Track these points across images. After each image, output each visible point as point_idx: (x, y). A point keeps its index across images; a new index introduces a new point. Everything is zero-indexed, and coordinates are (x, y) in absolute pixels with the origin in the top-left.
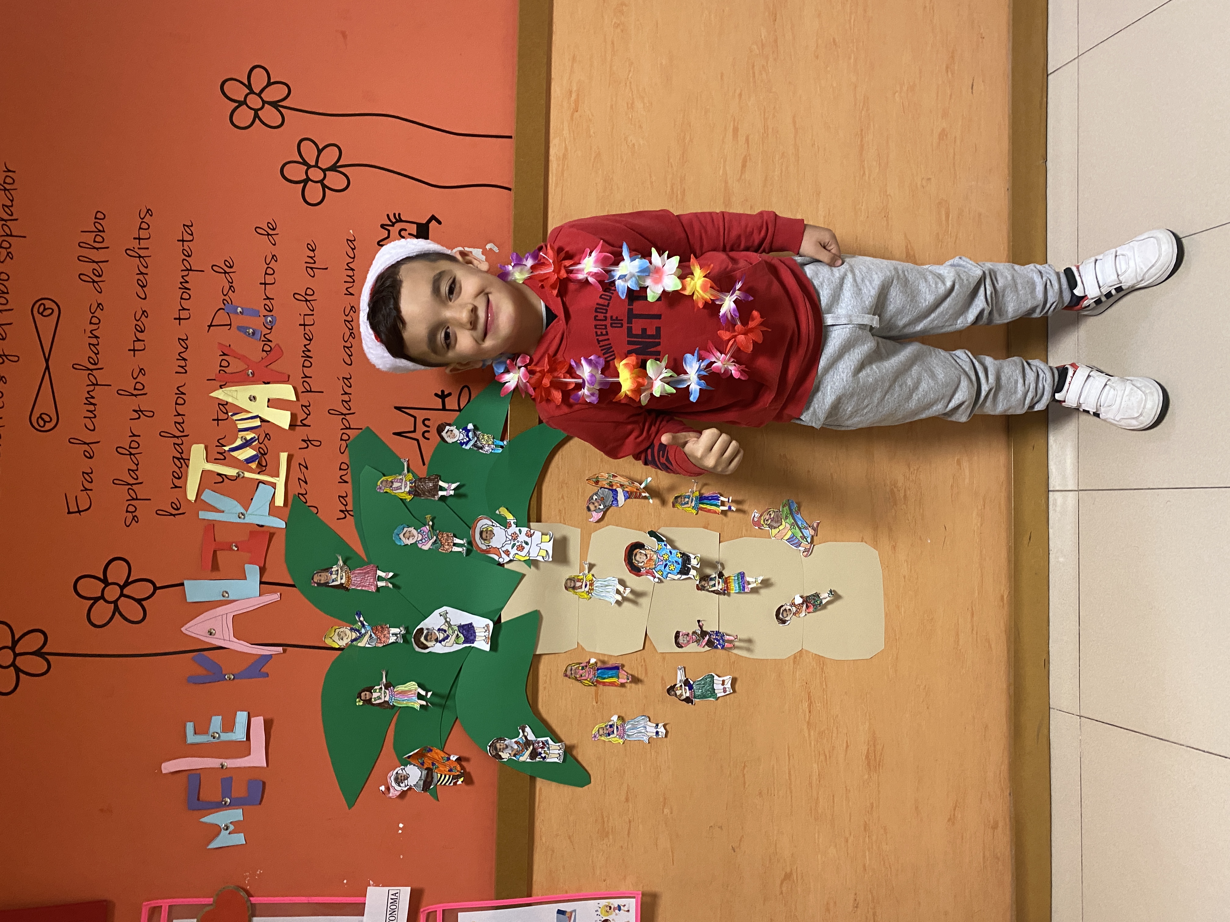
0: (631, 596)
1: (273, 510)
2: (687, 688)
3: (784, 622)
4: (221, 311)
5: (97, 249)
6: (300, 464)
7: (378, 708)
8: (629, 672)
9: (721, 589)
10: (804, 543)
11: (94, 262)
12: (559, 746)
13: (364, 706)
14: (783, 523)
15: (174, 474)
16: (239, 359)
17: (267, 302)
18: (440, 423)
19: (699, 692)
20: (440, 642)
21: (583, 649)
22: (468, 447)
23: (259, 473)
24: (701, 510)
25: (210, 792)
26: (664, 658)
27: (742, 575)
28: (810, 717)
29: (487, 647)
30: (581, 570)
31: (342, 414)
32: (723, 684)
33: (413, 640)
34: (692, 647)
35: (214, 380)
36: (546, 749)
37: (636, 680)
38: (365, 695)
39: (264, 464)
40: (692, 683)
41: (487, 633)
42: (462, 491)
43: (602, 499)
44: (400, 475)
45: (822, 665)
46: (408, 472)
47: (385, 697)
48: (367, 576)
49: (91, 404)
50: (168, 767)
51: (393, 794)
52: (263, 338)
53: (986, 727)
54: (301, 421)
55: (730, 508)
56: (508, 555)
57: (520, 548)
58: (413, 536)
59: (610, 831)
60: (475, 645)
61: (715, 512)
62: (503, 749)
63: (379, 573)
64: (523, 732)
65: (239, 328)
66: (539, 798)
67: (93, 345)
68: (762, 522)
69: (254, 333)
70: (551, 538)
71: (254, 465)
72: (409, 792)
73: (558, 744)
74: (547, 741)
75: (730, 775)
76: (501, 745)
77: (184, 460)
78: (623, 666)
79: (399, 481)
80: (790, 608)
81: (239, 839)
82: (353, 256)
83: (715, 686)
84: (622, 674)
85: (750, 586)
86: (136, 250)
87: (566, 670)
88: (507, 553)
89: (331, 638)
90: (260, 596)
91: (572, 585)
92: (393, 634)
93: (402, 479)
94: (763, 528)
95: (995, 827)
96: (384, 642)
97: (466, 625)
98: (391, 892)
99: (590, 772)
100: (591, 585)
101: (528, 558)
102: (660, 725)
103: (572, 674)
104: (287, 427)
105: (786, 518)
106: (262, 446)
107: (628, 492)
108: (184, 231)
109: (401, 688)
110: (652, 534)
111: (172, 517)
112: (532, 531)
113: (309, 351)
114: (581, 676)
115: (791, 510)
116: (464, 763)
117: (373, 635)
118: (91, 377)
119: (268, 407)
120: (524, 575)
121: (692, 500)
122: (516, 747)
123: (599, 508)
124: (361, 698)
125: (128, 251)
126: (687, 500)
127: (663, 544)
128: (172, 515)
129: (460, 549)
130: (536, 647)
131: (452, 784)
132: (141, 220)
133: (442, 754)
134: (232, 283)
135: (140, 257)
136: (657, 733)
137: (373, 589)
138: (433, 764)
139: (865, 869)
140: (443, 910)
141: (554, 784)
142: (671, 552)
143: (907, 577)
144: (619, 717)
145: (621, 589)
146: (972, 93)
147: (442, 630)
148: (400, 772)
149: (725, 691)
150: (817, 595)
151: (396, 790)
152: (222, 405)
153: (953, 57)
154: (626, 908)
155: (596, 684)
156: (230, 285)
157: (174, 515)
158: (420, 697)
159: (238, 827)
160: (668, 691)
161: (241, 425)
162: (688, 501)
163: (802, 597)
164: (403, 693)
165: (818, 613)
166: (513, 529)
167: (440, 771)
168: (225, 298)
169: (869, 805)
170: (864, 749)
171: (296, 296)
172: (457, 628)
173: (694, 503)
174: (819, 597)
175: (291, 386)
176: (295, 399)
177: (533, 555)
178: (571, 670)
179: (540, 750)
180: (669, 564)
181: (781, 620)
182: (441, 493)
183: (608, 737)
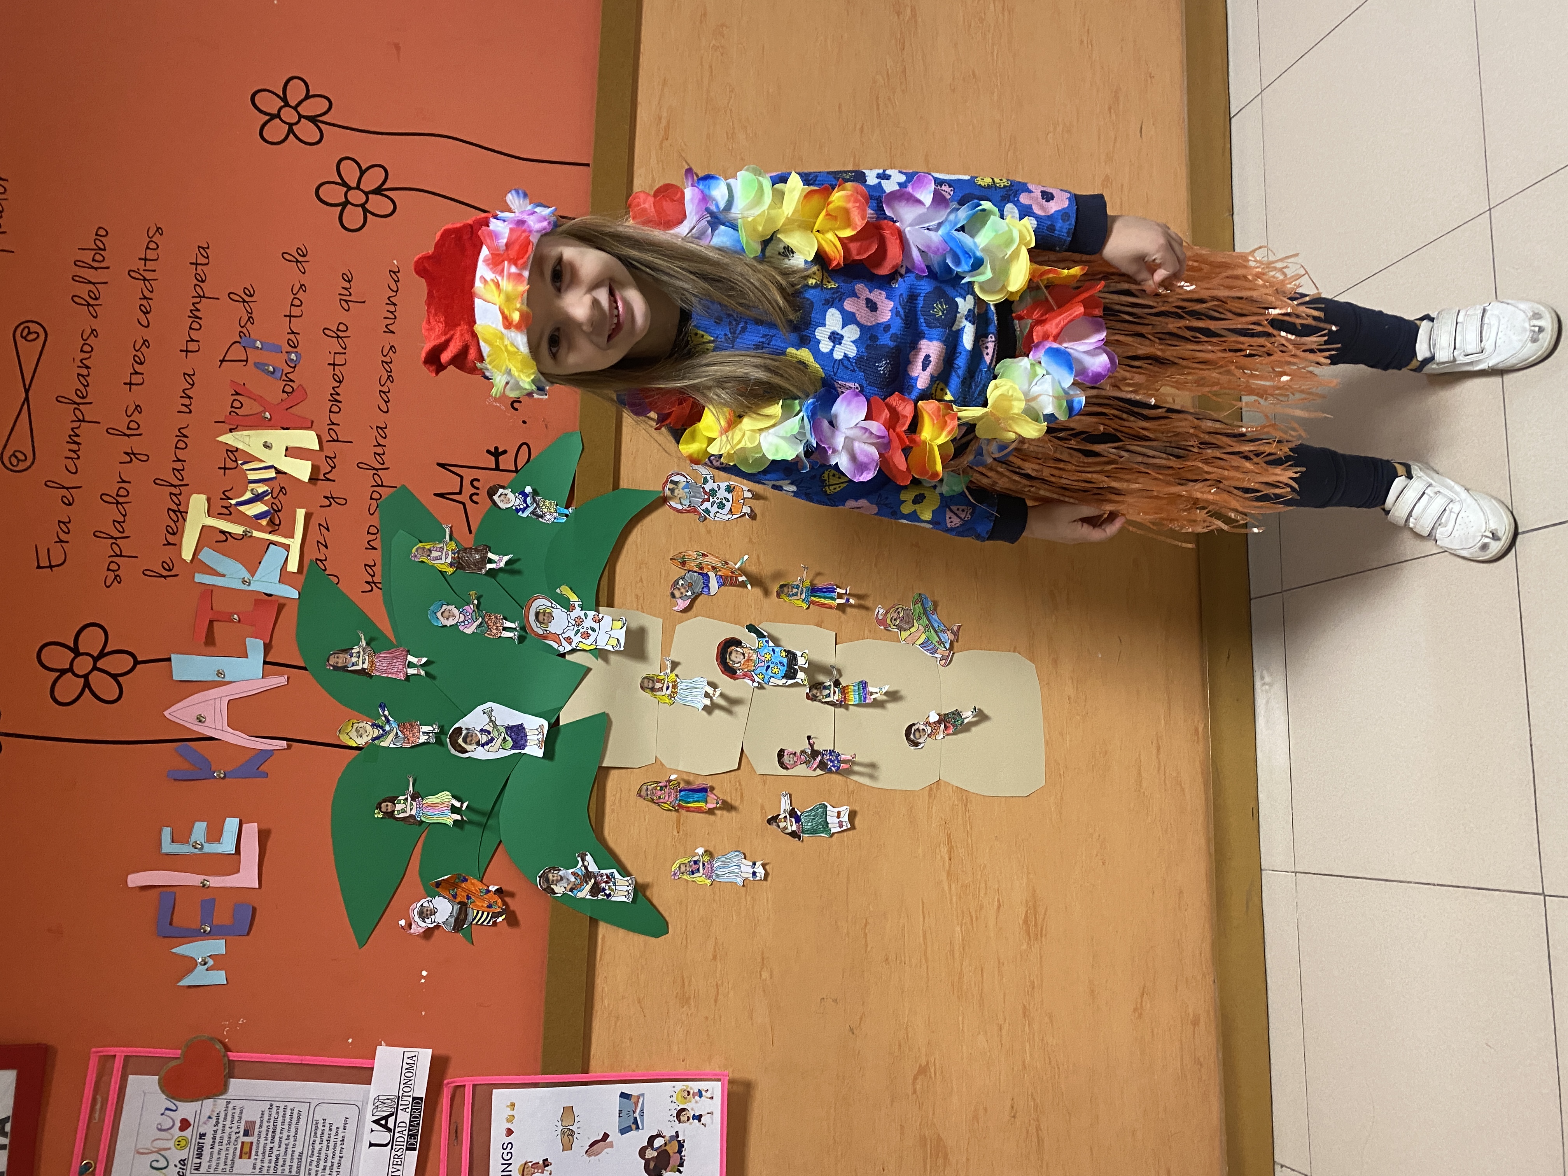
0: (722, 702)
1: (285, 577)
2: (793, 820)
3: (916, 744)
4: (237, 344)
5: (96, 269)
6: (320, 525)
7: (402, 823)
8: (719, 796)
9: (837, 701)
10: (941, 649)
11: (90, 282)
12: (627, 881)
13: (384, 820)
14: (916, 624)
15: (169, 528)
16: (255, 400)
17: (292, 337)
18: (492, 485)
19: (808, 826)
20: (483, 746)
21: (662, 765)
22: (525, 515)
23: (270, 533)
24: (813, 604)
25: (186, 916)
26: (765, 783)
27: (864, 685)
28: (950, 867)
29: (540, 753)
30: (663, 668)
31: (374, 469)
32: (838, 817)
33: (448, 740)
34: (801, 770)
35: (224, 422)
36: (611, 884)
37: (727, 807)
38: (387, 806)
39: (277, 522)
40: (799, 813)
41: (540, 736)
42: (516, 566)
43: (690, 585)
44: (440, 542)
45: (965, 801)
46: (451, 539)
47: (411, 810)
48: (395, 661)
49: (75, 443)
50: (136, 880)
51: (414, 930)
52: (284, 378)
53: (1181, 892)
54: (324, 475)
55: (848, 600)
56: (570, 643)
57: (585, 635)
58: (454, 616)
59: (692, 996)
60: (526, 751)
61: (830, 607)
62: (558, 881)
63: (410, 658)
64: (583, 860)
65: (256, 365)
66: (602, 948)
67: (83, 376)
68: (888, 621)
69: (273, 373)
70: (624, 625)
71: (264, 522)
72: (436, 932)
73: (626, 879)
74: (612, 874)
75: (848, 933)
76: (554, 876)
77: (181, 512)
78: (712, 789)
79: (438, 549)
80: (924, 728)
81: (219, 977)
82: (396, 289)
83: (829, 819)
84: (711, 797)
85: (873, 697)
86: (141, 272)
87: (640, 790)
88: (569, 640)
89: (347, 734)
90: (263, 677)
91: (650, 685)
92: (424, 733)
93: (442, 548)
94: (890, 628)
95: (1195, 1023)
96: (413, 742)
97: (515, 726)
98: (407, 1055)
99: (667, 919)
100: (674, 687)
101: (594, 647)
102: (758, 864)
103: (647, 794)
104: (306, 480)
105: (919, 618)
106: (276, 501)
107: (721, 576)
108: (199, 254)
109: (431, 799)
110: (751, 628)
111: (163, 579)
112: (601, 616)
113: (338, 394)
114: (660, 797)
115: (925, 609)
116: (507, 899)
117: (400, 734)
118: (77, 412)
119: (285, 456)
120: (589, 670)
121: (802, 591)
122: (573, 879)
123: (686, 595)
124: (380, 810)
125: (131, 273)
126: (795, 590)
127: (764, 640)
128: (162, 576)
129: (510, 635)
130: (602, 757)
131: (491, 923)
132: (149, 239)
133: (479, 885)
134: (251, 313)
135: (145, 279)
136: (754, 873)
137: (402, 677)
138: (468, 898)
139: (1025, 1068)
140: (474, 1086)
141: (621, 932)
142: (773, 651)
143: (1072, 697)
144: (705, 851)
145: (710, 691)
146: (1141, 136)
147: (486, 731)
148: (426, 904)
149: (841, 826)
150: (957, 713)
151: (420, 926)
152: (231, 451)
153: (1116, 97)
154: (709, 1095)
155: (677, 809)
156: (249, 315)
157: (165, 577)
158: (454, 810)
159: (218, 962)
160: (769, 821)
161: (252, 476)
162: (797, 592)
163: (938, 714)
164: (433, 805)
165: (961, 736)
166: (578, 612)
167: (477, 906)
168: (241, 329)
169: (1028, 984)
170: (1022, 910)
171: (327, 332)
172: (504, 730)
173: (804, 595)
174: (961, 716)
175: (314, 433)
176: (318, 448)
177: (601, 644)
178: (647, 789)
179: (603, 885)
180: (772, 665)
181: (912, 741)
182: (489, 566)
183: (692, 876)
